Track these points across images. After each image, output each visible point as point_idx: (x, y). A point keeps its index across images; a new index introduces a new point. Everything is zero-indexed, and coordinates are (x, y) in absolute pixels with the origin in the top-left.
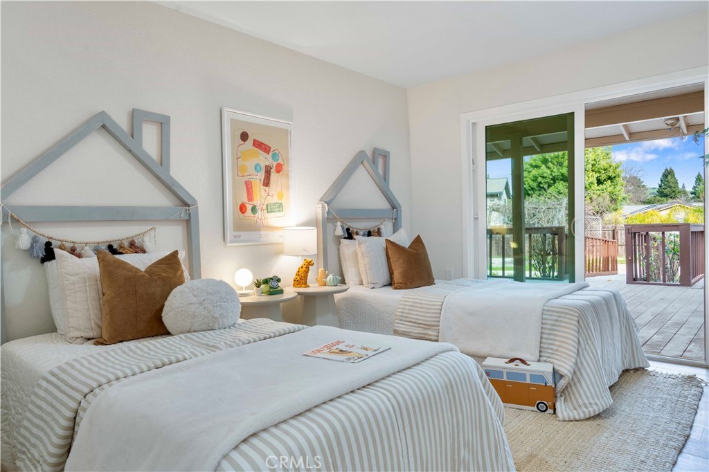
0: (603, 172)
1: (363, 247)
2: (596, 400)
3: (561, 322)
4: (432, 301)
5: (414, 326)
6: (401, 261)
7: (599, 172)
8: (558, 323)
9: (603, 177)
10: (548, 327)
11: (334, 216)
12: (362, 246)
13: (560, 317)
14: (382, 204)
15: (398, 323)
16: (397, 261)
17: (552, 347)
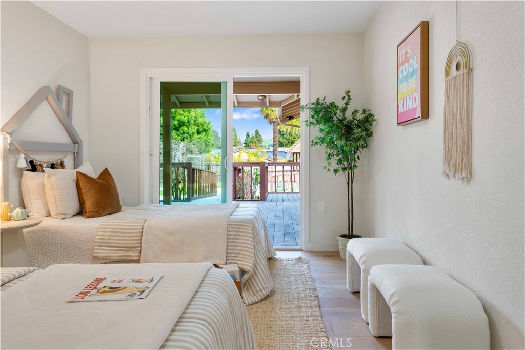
0: (201, 126)
1: (53, 179)
2: (267, 285)
3: (241, 232)
4: (132, 226)
5: (115, 250)
6: (93, 191)
7: (198, 126)
8: (238, 234)
9: (201, 129)
10: (232, 237)
11: (16, 148)
12: (51, 178)
13: (239, 228)
14: (64, 138)
15: (98, 249)
16: (89, 191)
17: (235, 252)
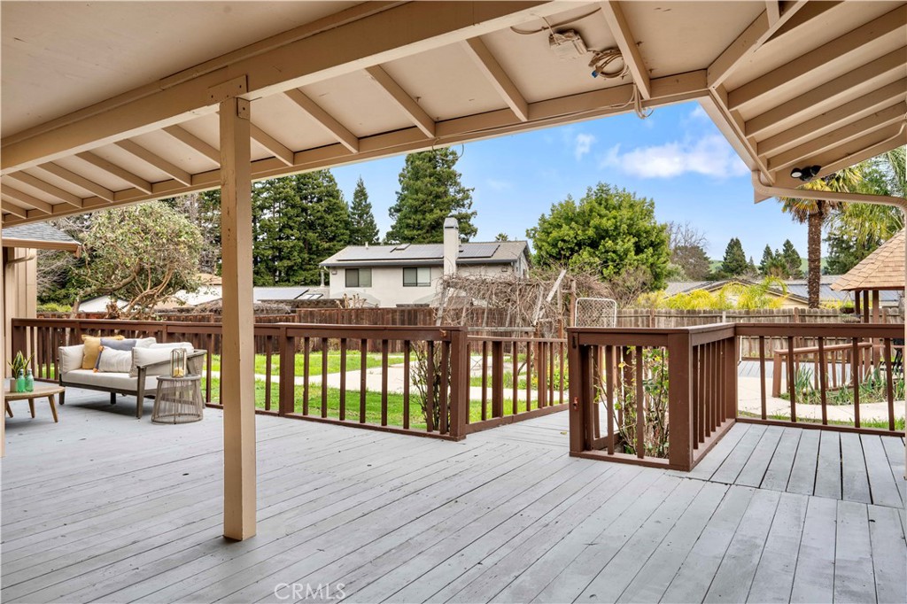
0: (644, 235)
7: (639, 236)
9: (644, 242)
